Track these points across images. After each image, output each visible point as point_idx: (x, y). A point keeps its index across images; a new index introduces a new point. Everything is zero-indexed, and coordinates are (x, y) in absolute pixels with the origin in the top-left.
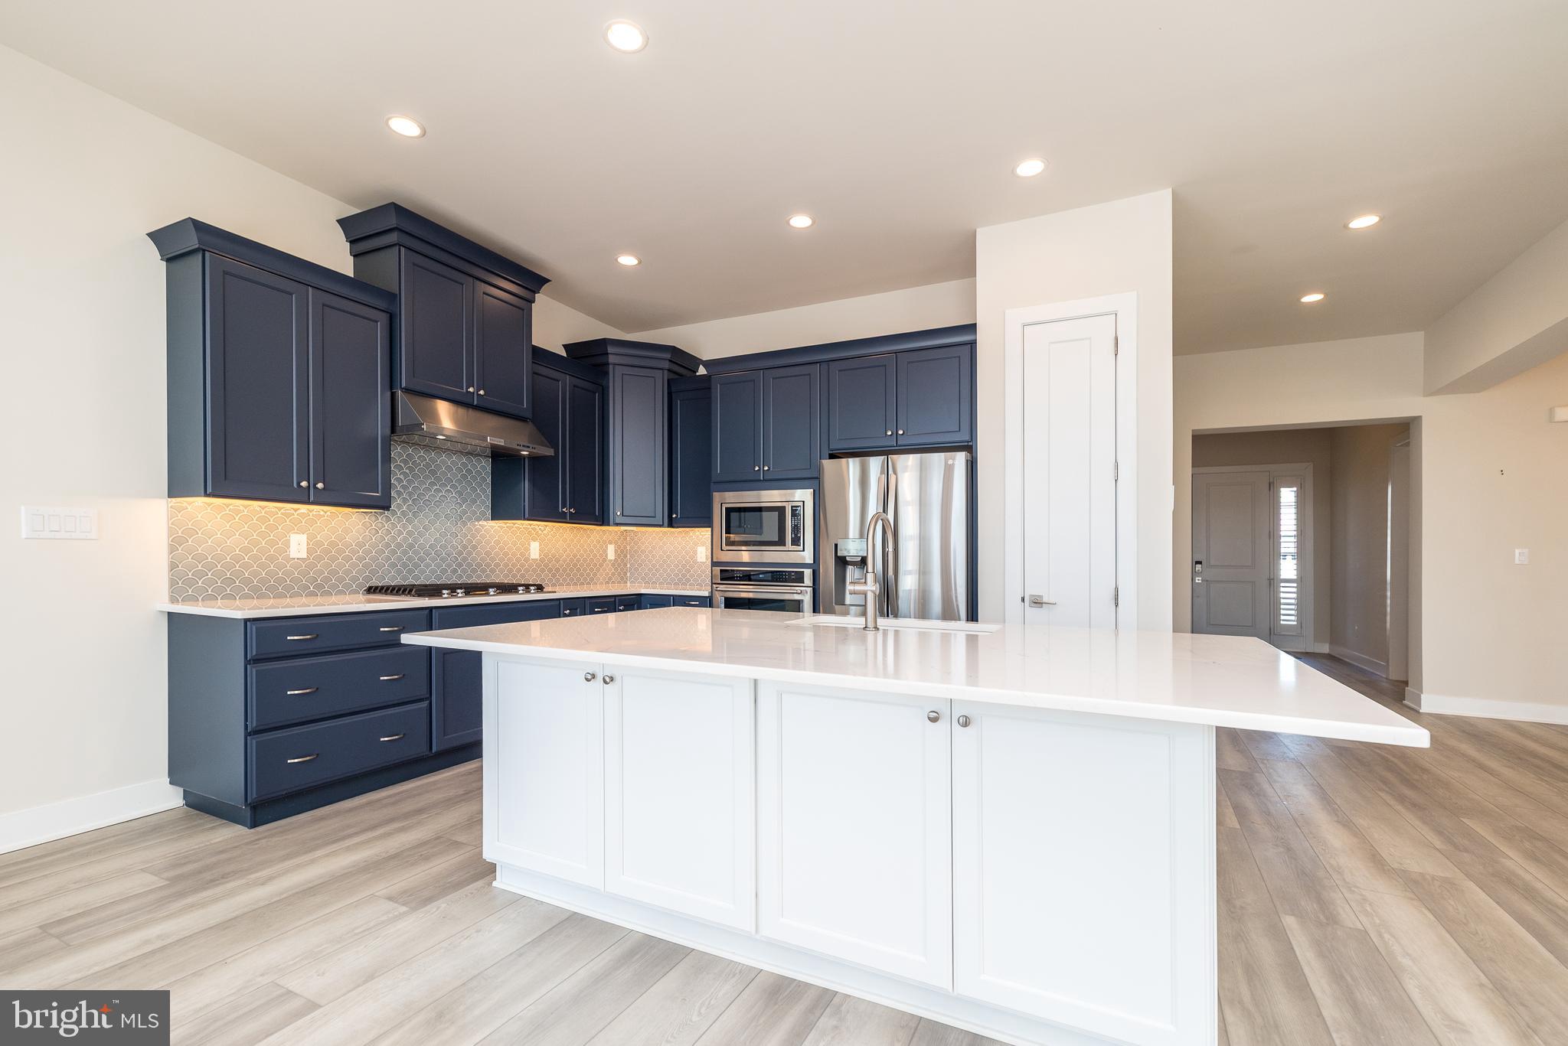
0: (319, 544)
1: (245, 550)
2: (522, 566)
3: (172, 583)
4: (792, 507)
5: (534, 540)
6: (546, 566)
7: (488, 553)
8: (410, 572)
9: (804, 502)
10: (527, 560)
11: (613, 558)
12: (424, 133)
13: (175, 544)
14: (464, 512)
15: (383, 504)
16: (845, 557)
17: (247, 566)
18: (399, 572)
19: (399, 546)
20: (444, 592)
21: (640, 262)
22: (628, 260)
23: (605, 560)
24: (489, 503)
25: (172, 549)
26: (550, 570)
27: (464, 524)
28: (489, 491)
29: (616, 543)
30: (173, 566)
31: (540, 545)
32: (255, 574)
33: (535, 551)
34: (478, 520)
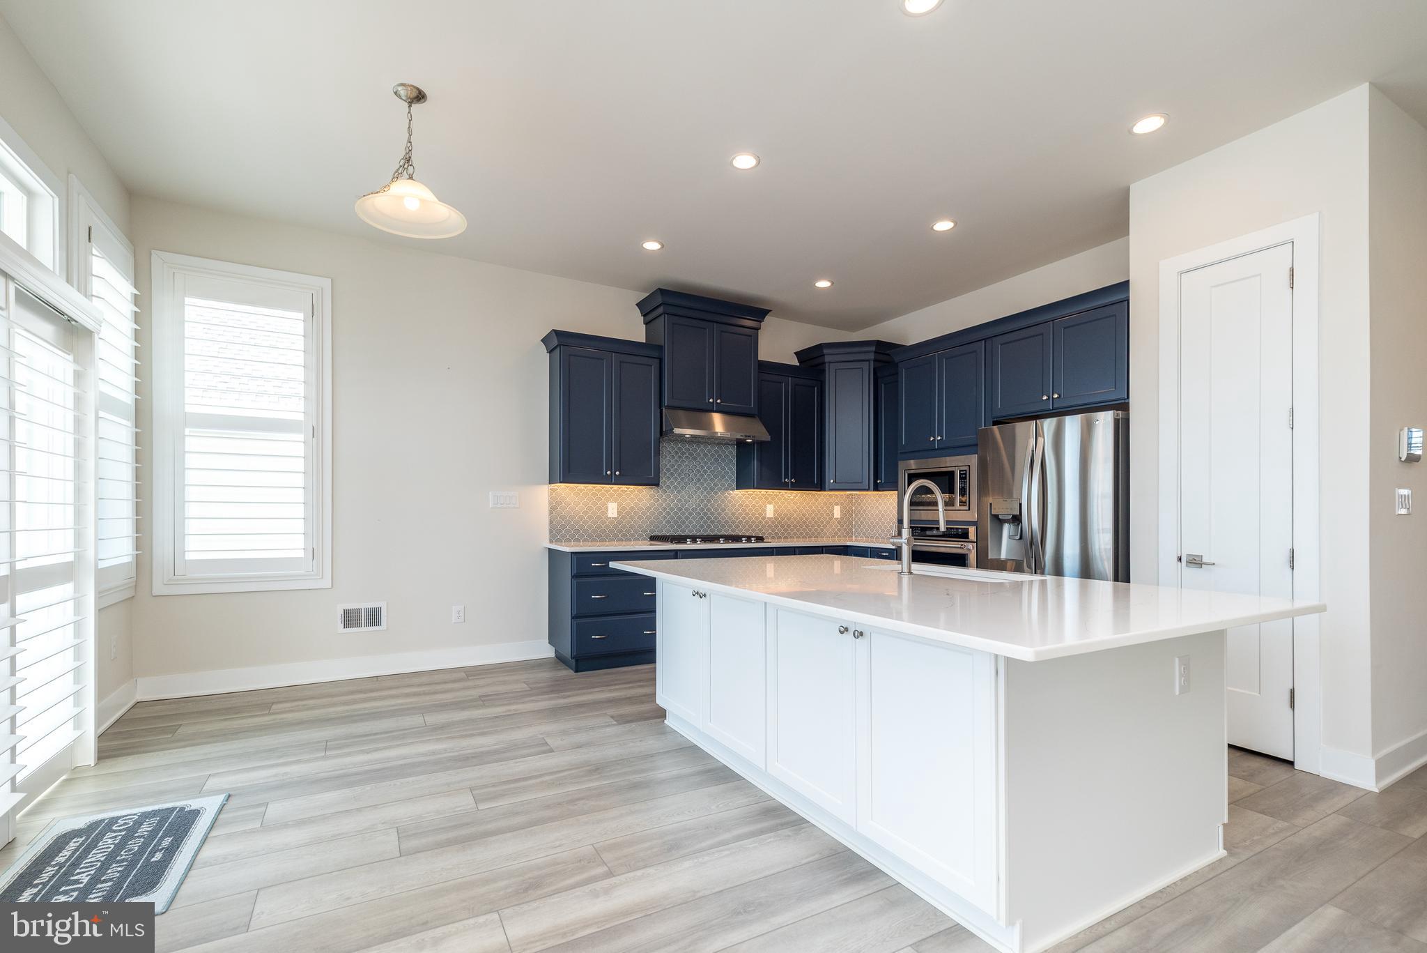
0: (624, 509)
1: (586, 513)
2: (760, 522)
3: (551, 532)
4: (960, 471)
5: (770, 503)
6: (780, 522)
7: (733, 514)
8: (680, 526)
9: (969, 466)
10: (764, 518)
11: (839, 517)
12: (663, 246)
13: (552, 509)
14: (716, 485)
15: (655, 483)
16: (998, 515)
17: (585, 522)
18: (672, 527)
19: (672, 509)
20: (688, 540)
21: (833, 283)
22: (823, 284)
23: (831, 519)
24: (734, 477)
25: (551, 513)
26: (783, 526)
27: (716, 493)
28: (734, 469)
29: (842, 504)
30: (551, 522)
31: (774, 507)
32: (590, 527)
33: (770, 511)
34: (727, 489)
